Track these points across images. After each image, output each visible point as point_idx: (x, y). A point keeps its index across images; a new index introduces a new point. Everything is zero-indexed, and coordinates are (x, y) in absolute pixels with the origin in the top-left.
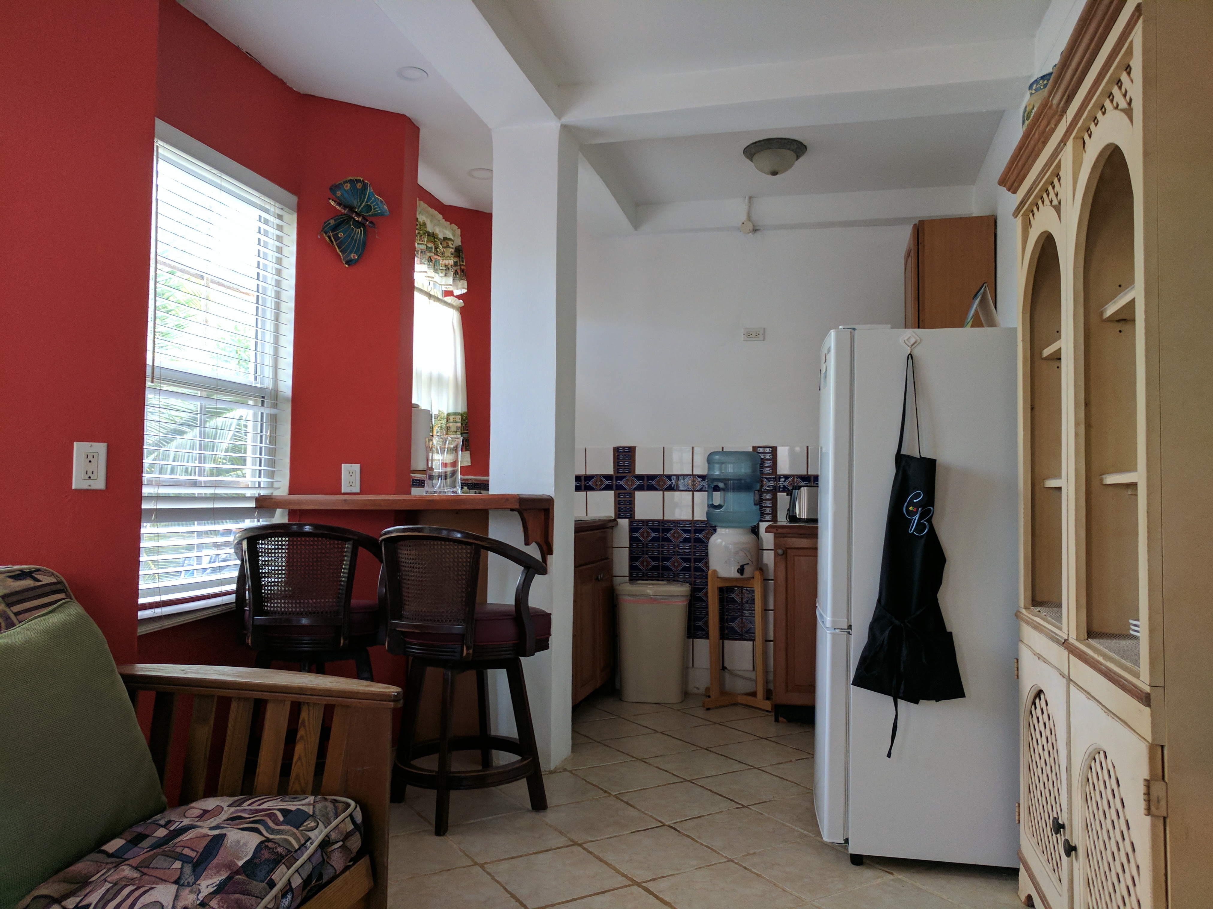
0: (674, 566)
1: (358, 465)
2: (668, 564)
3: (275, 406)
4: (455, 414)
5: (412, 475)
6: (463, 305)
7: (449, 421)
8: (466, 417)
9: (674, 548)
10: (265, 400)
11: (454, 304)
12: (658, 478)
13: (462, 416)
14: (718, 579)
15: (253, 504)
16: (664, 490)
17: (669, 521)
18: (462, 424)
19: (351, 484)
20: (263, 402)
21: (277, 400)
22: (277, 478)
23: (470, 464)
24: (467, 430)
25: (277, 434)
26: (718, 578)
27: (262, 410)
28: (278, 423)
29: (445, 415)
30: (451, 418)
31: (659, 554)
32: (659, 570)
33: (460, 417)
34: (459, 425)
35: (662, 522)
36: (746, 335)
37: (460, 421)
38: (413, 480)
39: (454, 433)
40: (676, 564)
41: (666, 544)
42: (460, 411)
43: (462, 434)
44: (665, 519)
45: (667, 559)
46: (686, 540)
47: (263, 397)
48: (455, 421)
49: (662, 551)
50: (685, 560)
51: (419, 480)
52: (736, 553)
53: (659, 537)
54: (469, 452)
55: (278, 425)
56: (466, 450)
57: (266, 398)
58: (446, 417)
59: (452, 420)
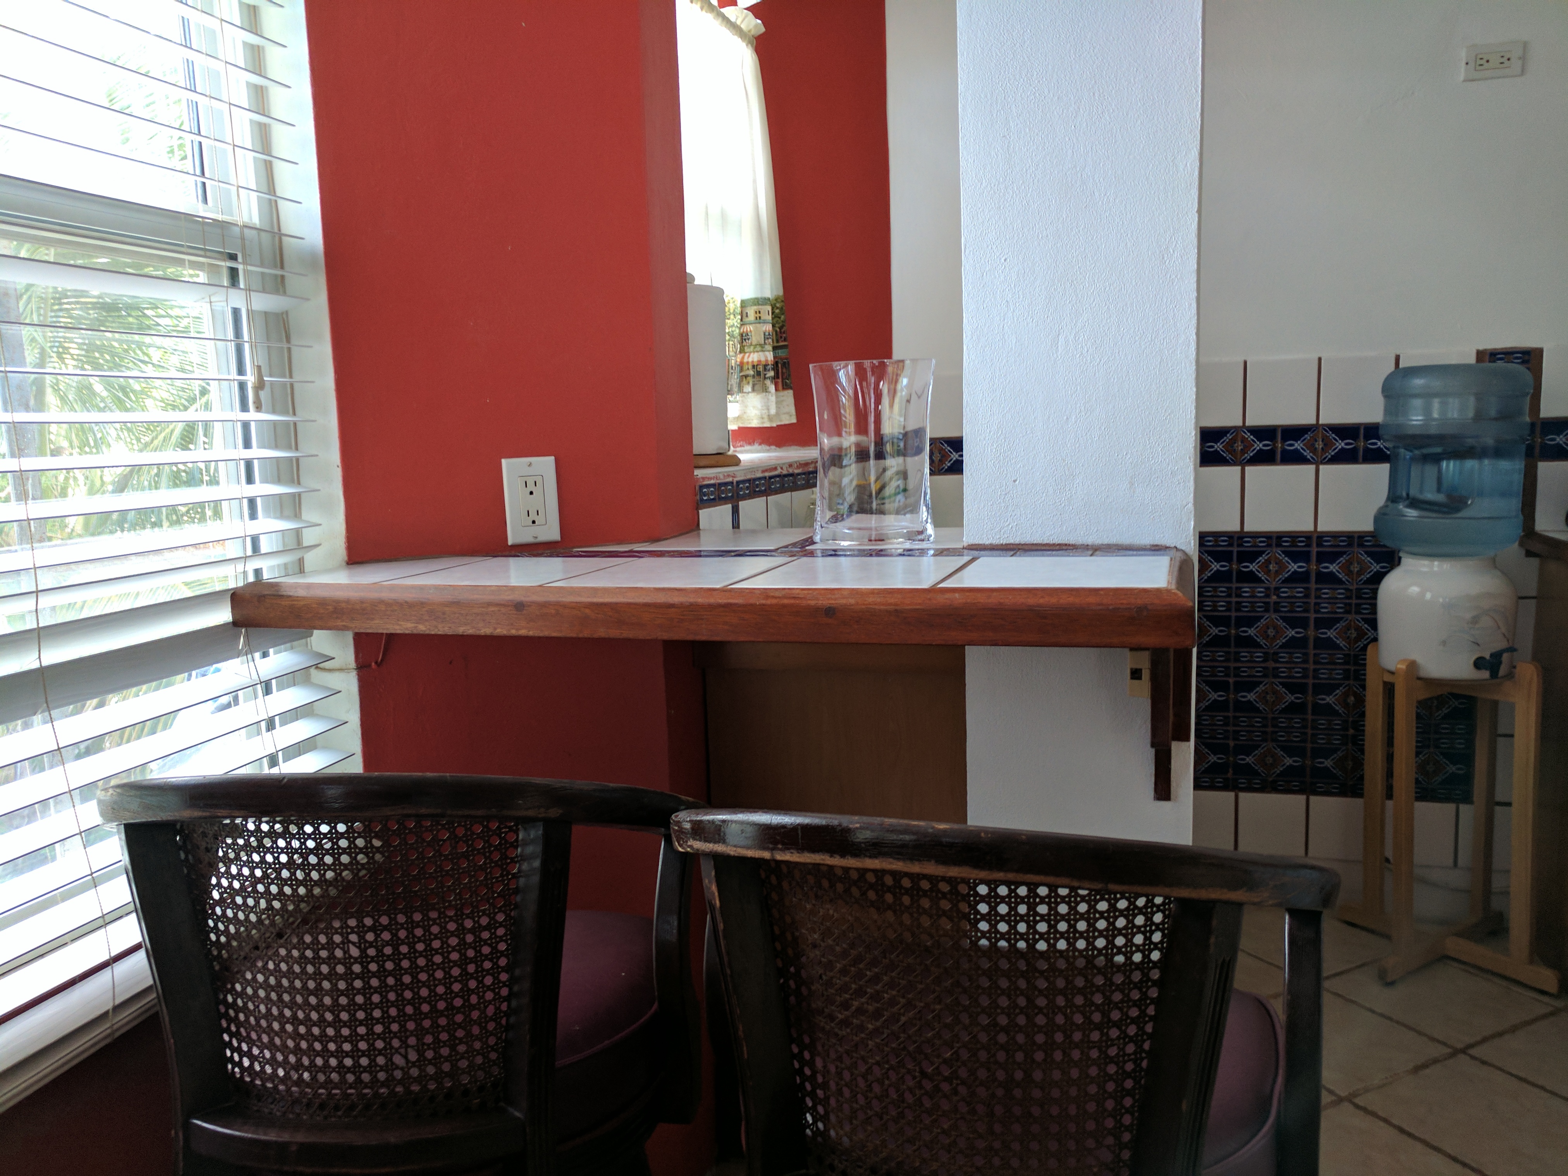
0: (1267, 637)
1: (549, 462)
2: (1251, 632)
3: (278, 285)
4: (757, 302)
5: (699, 473)
6: (763, 30)
7: (746, 320)
8: (781, 309)
9: (1267, 596)
10: (241, 267)
11: (743, 26)
12: (1229, 436)
13: (773, 307)
14: (1418, 682)
15: (223, 615)
16: (1243, 464)
17: (1255, 535)
18: (773, 326)
19: (533, 516)
20: (233, 273)
21: (282, 267)
22: (309, 515)
23: (794, 421)
24: (785, 340)
25: (297, 377)
26: (1419, 679)
27: (237, 299)
28: (294, 340)
29: (739, 305)
30: (751, 311)
31: (1229, 610)
32: (1229, 647)
33: (769, 308)
34: (769, 327)
35: (1238, 537)
36: (1472, 64)
37: (770, 318)
38: (701, 487)
39: (758, 348)
40: (1271, 632)
41: (1246, 588)
42: (768, 294)
43: (775, 348)
44: (1246, 529)
45: (1250, 621)
46: (1296, 578)
47: (233, 257)
48: (759, 319)
49: (1237, 603)
50: (1293, 623)
51: (713, 485)
52: (1475, 620)
53: (1230, 572)
54: (790, 393)
55: (295, 350)
56: (784, 389)
57: (240, 259)
58: (739, 310)
59: (752, 317)
